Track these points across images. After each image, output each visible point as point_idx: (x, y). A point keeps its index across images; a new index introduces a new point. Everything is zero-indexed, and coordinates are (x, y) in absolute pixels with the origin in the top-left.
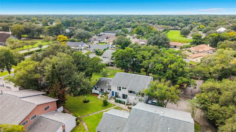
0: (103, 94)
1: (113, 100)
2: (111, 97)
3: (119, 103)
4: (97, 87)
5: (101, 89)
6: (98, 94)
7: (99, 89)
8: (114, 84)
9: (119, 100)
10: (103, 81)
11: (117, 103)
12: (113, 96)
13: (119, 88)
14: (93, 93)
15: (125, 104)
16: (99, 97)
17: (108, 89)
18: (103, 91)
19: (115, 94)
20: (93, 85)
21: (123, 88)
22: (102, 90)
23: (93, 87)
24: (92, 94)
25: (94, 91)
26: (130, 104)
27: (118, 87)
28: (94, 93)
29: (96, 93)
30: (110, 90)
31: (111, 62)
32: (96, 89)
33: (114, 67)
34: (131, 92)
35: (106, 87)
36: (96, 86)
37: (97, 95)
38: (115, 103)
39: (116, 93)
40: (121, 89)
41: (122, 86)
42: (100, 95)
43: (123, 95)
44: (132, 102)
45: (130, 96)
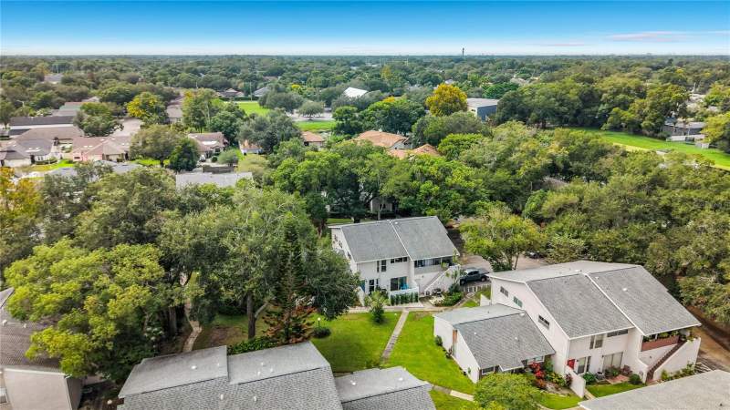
3: (402, 303)
9: (402, 296)
11: (398, 306)
13: (380, 266)
15: (417, 301)
19: (367, 286)
21: (392, 261)
26: (425, 295)
27: (378, 262)
38: (391, 307)
39: (371, 282)
40: (388, 264)
41: (389, 256)
43: (392, 280)
44: (430, 289)
45: (420, 276)
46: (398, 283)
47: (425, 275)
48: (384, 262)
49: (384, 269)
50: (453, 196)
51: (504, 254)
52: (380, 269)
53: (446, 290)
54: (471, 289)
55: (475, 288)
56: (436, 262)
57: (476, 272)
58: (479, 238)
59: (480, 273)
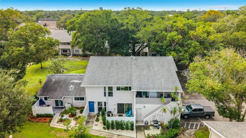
0: (66, 112)
1: (95, 123)
2: (90, 117)
3: (117, 129)
4: (46, 99)
5: (57, 102)
6: (50, 117)
7: (51, 102)
8: (94, 84)
9: (117, 123)
10: (58, 82)
11: (110, 131)
12: (93, 114)
13: (107, 91)
14: (34, 114)
15: (132, 129)
16: (54, 124)
17: (77, 99)
18: (62, 104)
19: (96, 107)
20: (33, 93)
21: (118, 89)
22: (59, 105)
23: (33, 99)
24: (33, 117)
25: (37, 110)
26: (143, 124)
27: (105, 87)
28: (39, 116)
29: (43, 113)
30: (82, 99)
31: (61, 49)
32: (42, 103)
33: (70, 57)
34: (139, 94)
35: (69, 93)
36: (41, 95)
37: (48, 119)
38: (106, 131)
39: (99, 103)
40: (115, 91)
41: (115, 84)
42: (57, 117)
43: (118, 104)
44: (149, 119)
45: (141, 106)
46: (124, 109)
47: (146, 105)
48: (110, 88)
49: (111, 94)
50: (193, 44)
51: (233, 97)
52: (107, 94)
53: (166, 123)
54: (192, 125)
55: (197, 125)
56: (160, 95)
57: (201, 110)
58: (203, 77)
59: (206, 110)
